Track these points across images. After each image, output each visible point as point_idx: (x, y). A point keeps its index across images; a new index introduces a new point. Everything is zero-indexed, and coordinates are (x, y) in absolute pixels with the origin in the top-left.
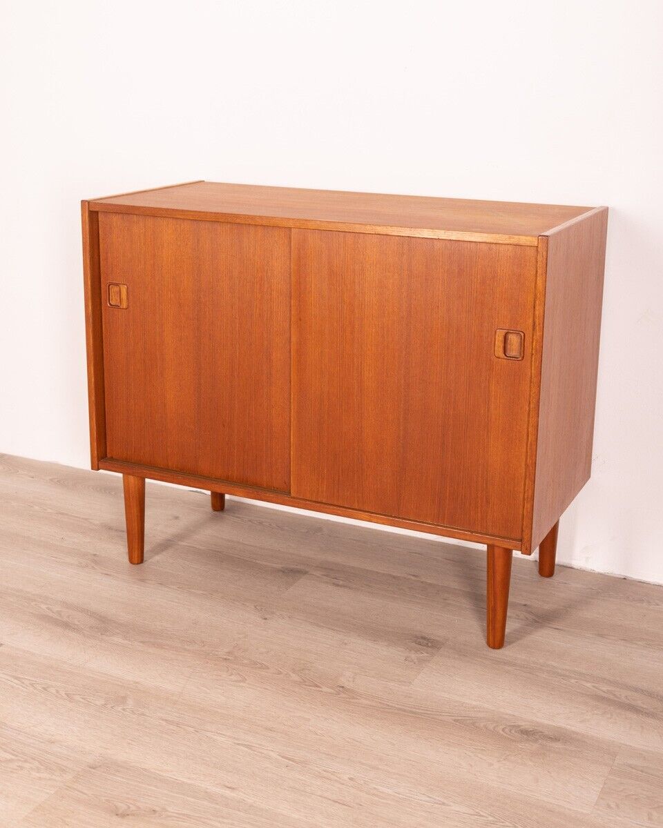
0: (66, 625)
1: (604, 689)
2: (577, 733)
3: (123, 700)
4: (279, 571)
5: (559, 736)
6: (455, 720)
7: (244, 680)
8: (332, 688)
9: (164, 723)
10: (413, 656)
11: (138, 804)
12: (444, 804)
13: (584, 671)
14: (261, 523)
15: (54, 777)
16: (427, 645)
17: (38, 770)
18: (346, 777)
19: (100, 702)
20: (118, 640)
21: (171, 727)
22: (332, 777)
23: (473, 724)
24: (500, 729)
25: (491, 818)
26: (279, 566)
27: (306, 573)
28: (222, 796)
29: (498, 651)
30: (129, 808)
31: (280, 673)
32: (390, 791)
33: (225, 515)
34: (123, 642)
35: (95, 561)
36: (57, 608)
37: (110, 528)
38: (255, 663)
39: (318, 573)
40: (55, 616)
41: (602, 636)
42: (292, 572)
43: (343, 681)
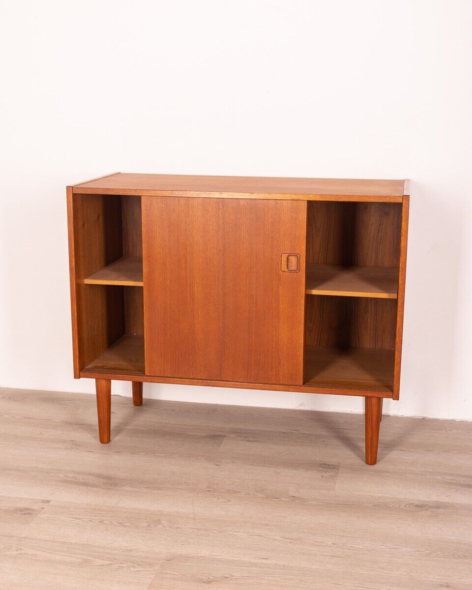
0: (86, 484)
1: (449, 478)
2: (448, 503)
3: (159, 522)
4: (207, 437)
5: (438, 506)
6: (373, 505)
7: (229, 501)
8: (288, 498)
9: (196, 531)
10: (326, 475)
11: (214, 575)
12: (396, 548)
13: (431, 471)
14: (173, 410)
15: (147, 569)
16: (329, 468)
17: (134, 567)
18: (330, 543)
19: (145, 524)
20: (127, 488)
21: (202, 532)
22: (322, 544)
23: (386, 505)
24: (403, 506)
25: (427, 552)
26: (204, 434)
27: (225, 436)
28: (262, 563)
29: (374, 466)
30: (209, 578)
31: (249, 494)
32: (361, 547)
33: (144, 408)
34: (132, 489)
35: (76, 445)
36: (71, 475)
37: (70, 424)
38: (230, 491)
39: (233, 436)
40: (73, 480)
41: (430, 451)
42: (216, 437)
43: (292, 494)
